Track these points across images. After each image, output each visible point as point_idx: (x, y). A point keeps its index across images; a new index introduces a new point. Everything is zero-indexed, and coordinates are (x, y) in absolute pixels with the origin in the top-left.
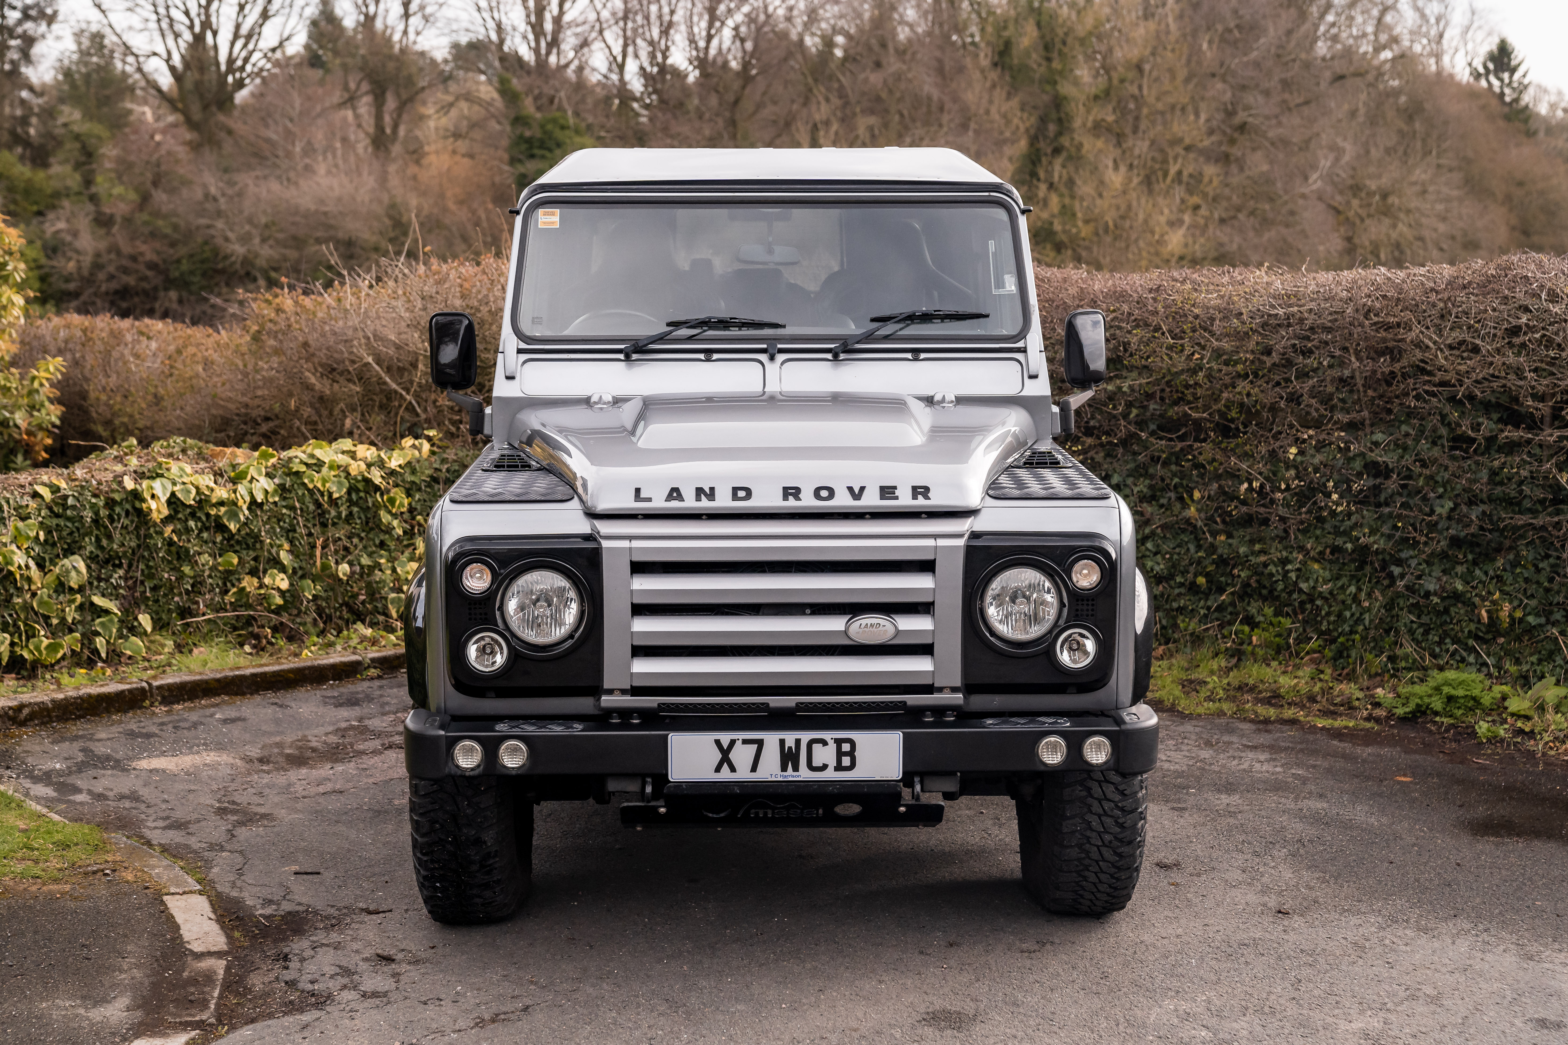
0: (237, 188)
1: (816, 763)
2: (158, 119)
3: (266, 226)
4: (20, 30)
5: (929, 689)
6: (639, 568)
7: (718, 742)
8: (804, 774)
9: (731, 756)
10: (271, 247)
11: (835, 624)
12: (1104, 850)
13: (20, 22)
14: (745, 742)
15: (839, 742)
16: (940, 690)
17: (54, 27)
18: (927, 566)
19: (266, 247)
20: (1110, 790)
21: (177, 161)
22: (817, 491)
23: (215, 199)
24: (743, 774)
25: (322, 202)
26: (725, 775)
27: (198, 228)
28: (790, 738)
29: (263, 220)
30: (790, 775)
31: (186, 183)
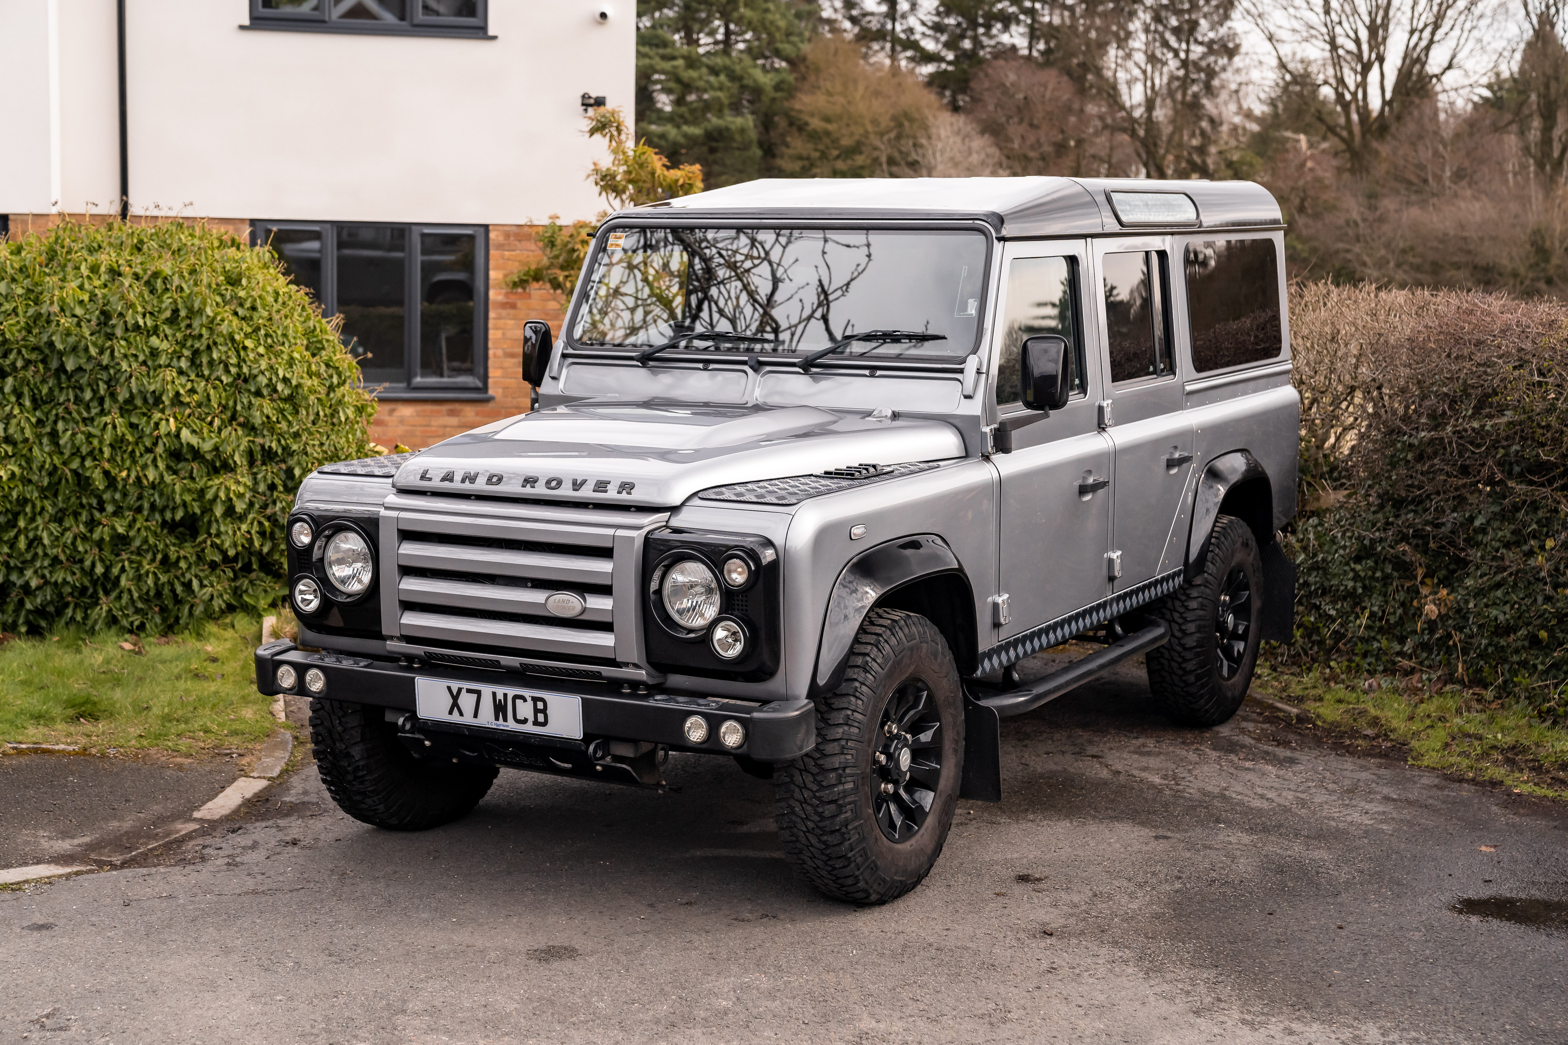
0: (1378, 213)
1: (520, 717)
2: (1311, 145)
3: (1404, 251)
4: (1203, 64)
5: (612, 662)
6: (407, 535)
7: (449, 688)
8: (511, 725)
9: (460, 701)
10: (1405, 272)
11: (537, 597)
12: (809, 835)
13: (1204, 56)
14: (469, 691)
15: (535, 700)
16: (626, 665)
17: (1236, 59)
18: (605, 553)
19: (1400, 272)
20: (809, 779)
21: (1326, 188)
22: (548, 482)
23: (1356, 224)
24: (468, 719)
25: (1462, 227)
26: (455, 718)
27: (1337, 252)
28: (500, 691)
29: (1401, 245)
30: (501, 724)
31: (1331, 208)
